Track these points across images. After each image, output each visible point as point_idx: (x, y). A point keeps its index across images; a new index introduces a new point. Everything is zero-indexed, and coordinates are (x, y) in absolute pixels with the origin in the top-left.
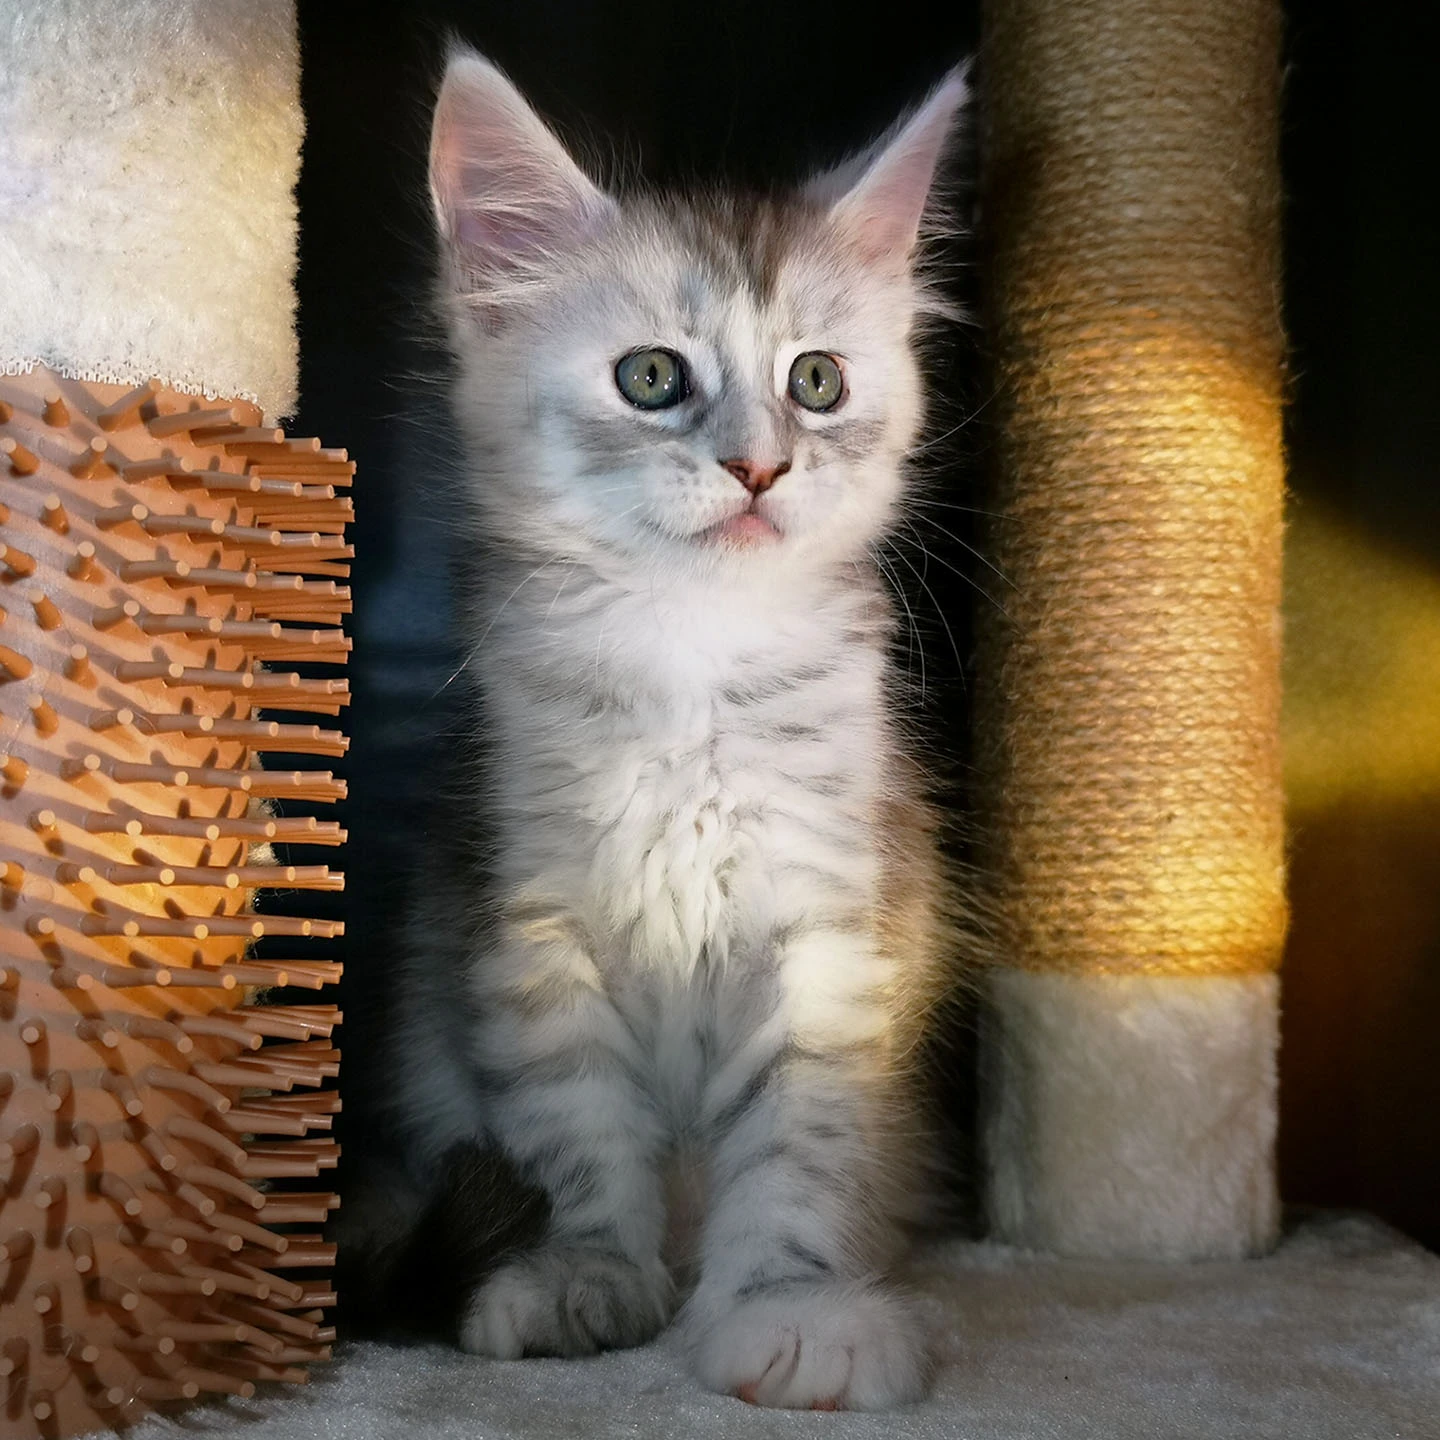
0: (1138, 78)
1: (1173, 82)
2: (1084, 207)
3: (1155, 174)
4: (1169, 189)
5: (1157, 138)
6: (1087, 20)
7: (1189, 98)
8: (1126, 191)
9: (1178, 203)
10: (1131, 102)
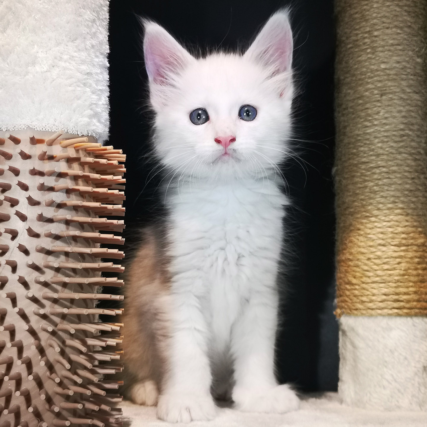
0: (384, 23)
1: (396, 23)
2: (367, 65)
3: (390, 53)
4: (395, 58)
5: (391, 42)
6: (367, 5)
7: (401, 28)
8: (380, 60)
9: (398, 62)
10: (382, 31)
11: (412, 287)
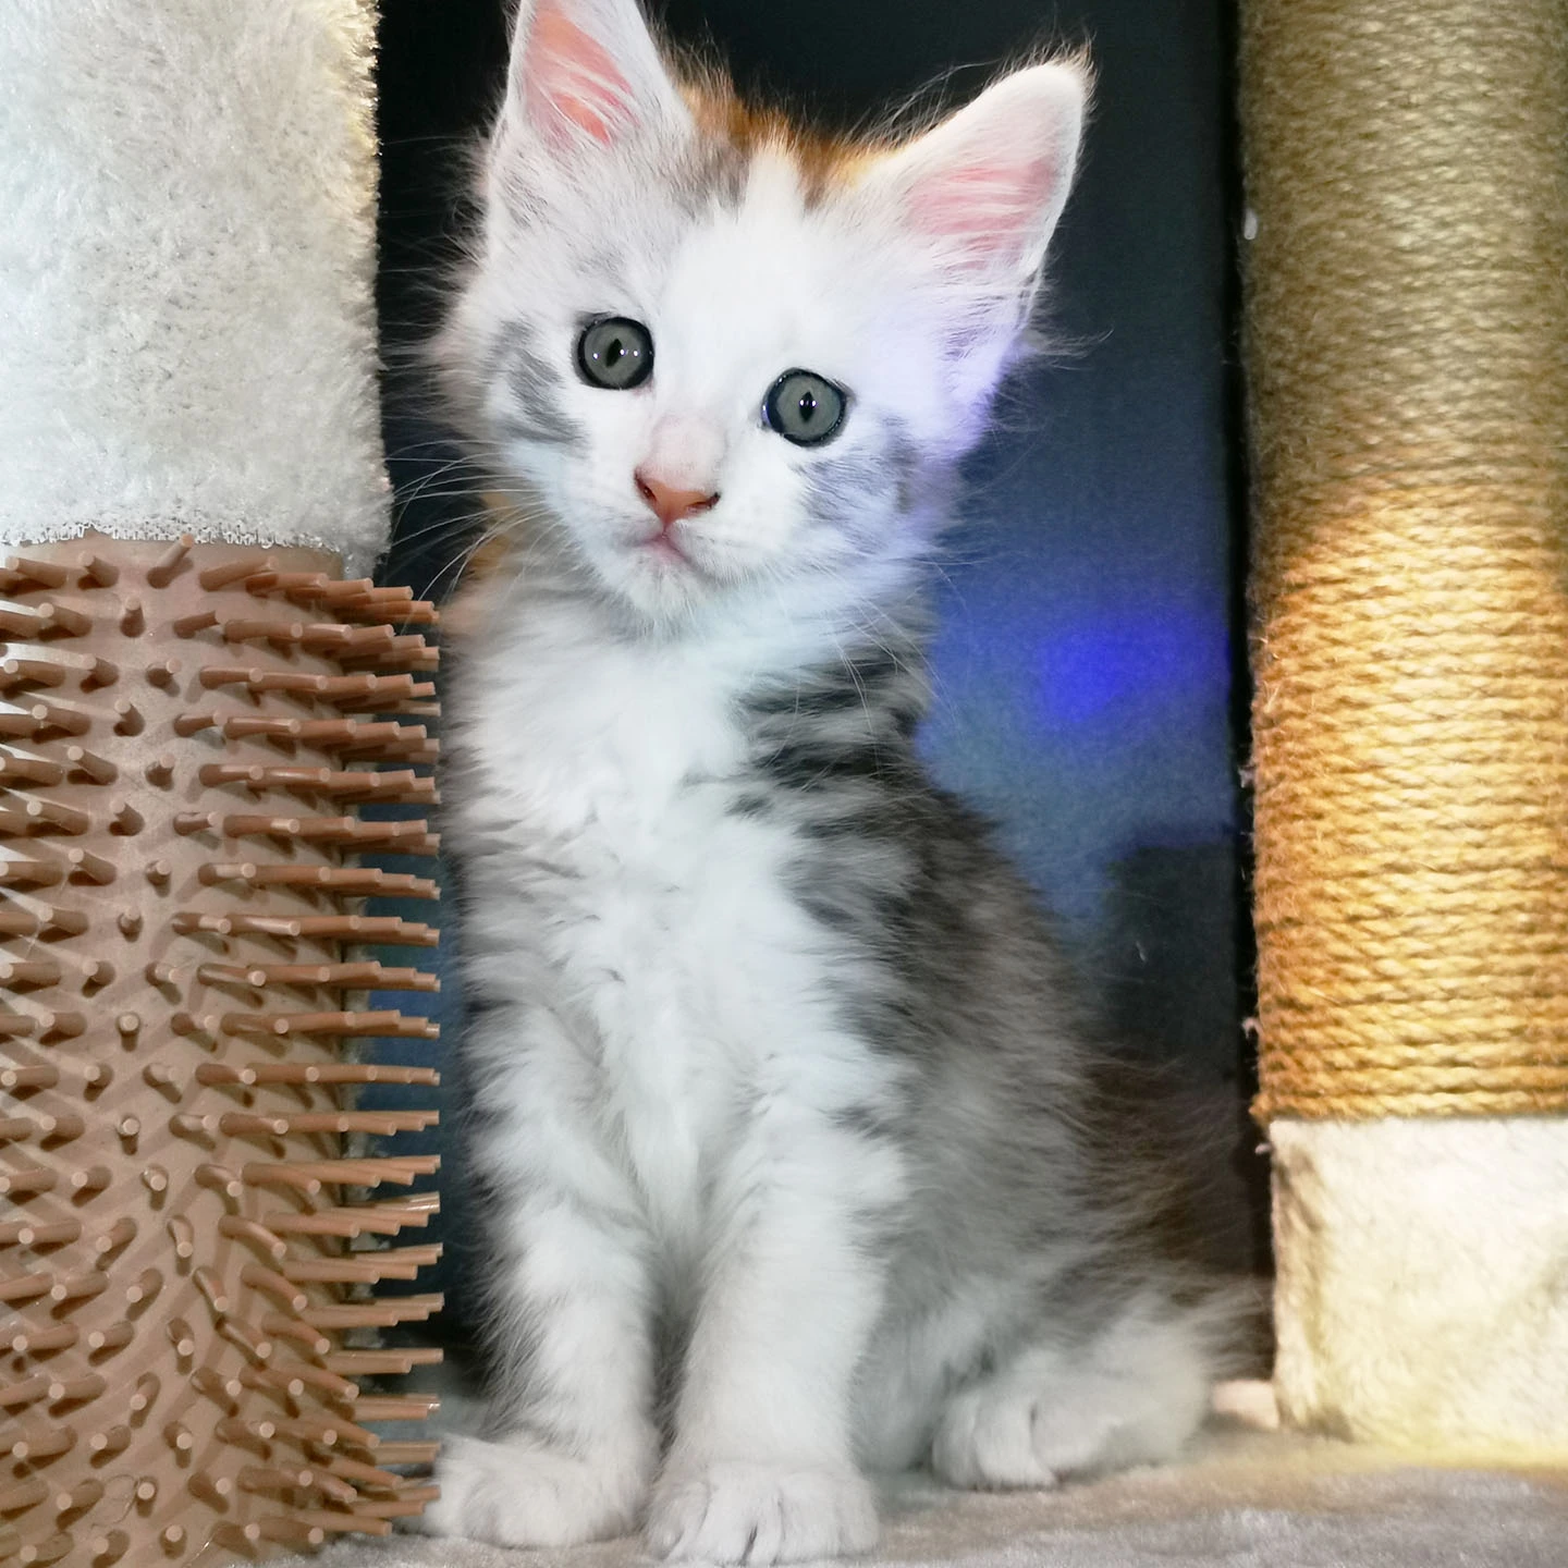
2: (1338, 240)
7: (1454, 104)
9: (1445, 225)
10: (1389, 115)
11: (1502, 1012)
